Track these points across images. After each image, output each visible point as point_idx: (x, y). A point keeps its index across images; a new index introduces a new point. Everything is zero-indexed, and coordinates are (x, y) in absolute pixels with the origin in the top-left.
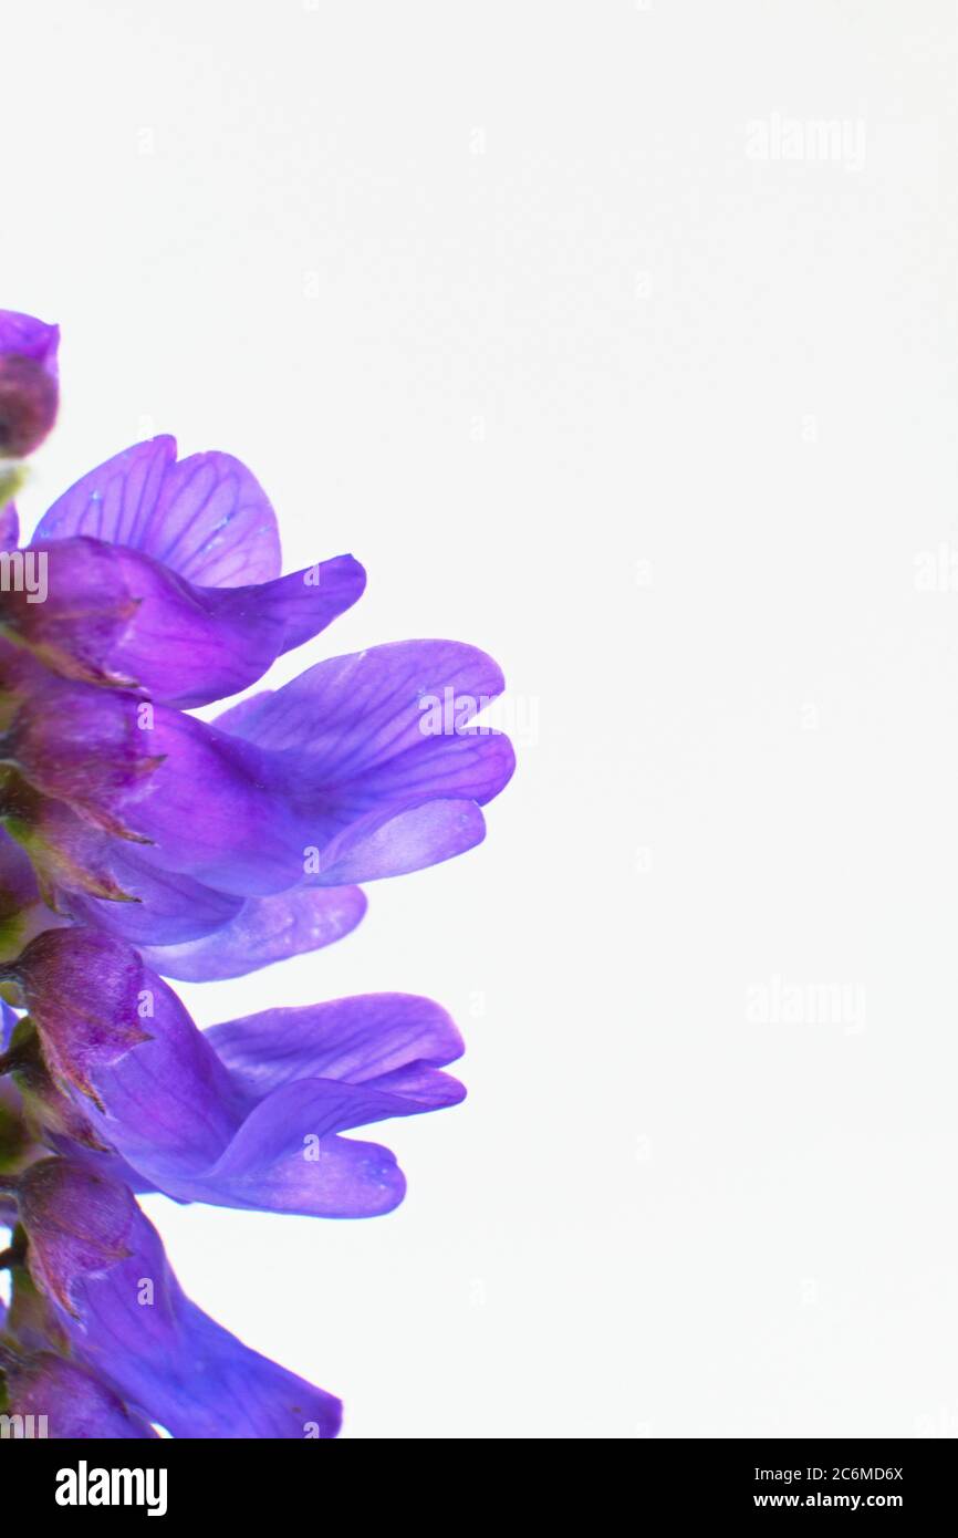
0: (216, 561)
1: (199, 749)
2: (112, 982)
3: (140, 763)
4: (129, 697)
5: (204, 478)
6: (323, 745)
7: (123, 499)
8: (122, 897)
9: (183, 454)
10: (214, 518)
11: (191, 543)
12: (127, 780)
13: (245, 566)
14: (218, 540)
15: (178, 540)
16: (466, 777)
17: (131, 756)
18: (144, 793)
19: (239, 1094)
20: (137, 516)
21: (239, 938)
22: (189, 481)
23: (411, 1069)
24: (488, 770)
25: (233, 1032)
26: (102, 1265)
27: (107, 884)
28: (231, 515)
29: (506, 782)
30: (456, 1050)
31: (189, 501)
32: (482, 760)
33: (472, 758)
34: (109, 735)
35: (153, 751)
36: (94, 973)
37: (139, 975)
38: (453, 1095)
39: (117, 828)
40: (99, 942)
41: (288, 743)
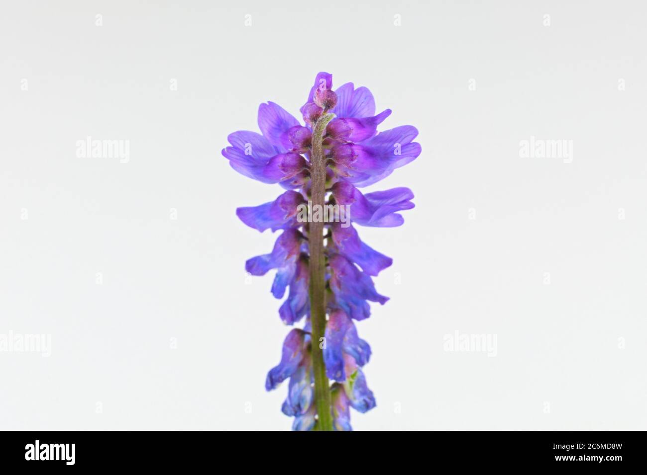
0: (363, 109)
1: (364, 152)
2: (349, 191)
3: (354, 157)
4: (351, 145)
5: (360, 93)
6: (385, 145)
7: (344, 96)
8: (350, 176)
9: (356, 87)
10: (362, 99)
11: (358, 105)
12: (352, 160)
13: (368, 110)
14: (363, 104)
15: (355, 105)
16: (412, 152)
17: (353, 156)
18: (355, 162)
19: (372, 207)
20: (347, 100)
21: (371, 179)
22: (357, 94)
23: (404, 201)
24: (416, 150)
25: (370, 195)
26: (347, 238)
27: (347, 174)
28: (365, 98)
29: (420, 153)
30: (412, 196)
31: (357, 97)
32: (415, 148)
33: (413, 148)
34: (349, 153)
35: (356, 154)
36: (346, 190)
37: (354, 190)
38: (412, 206)
39: (350, 167)
40: (346, 184)
41: (379, 145)
